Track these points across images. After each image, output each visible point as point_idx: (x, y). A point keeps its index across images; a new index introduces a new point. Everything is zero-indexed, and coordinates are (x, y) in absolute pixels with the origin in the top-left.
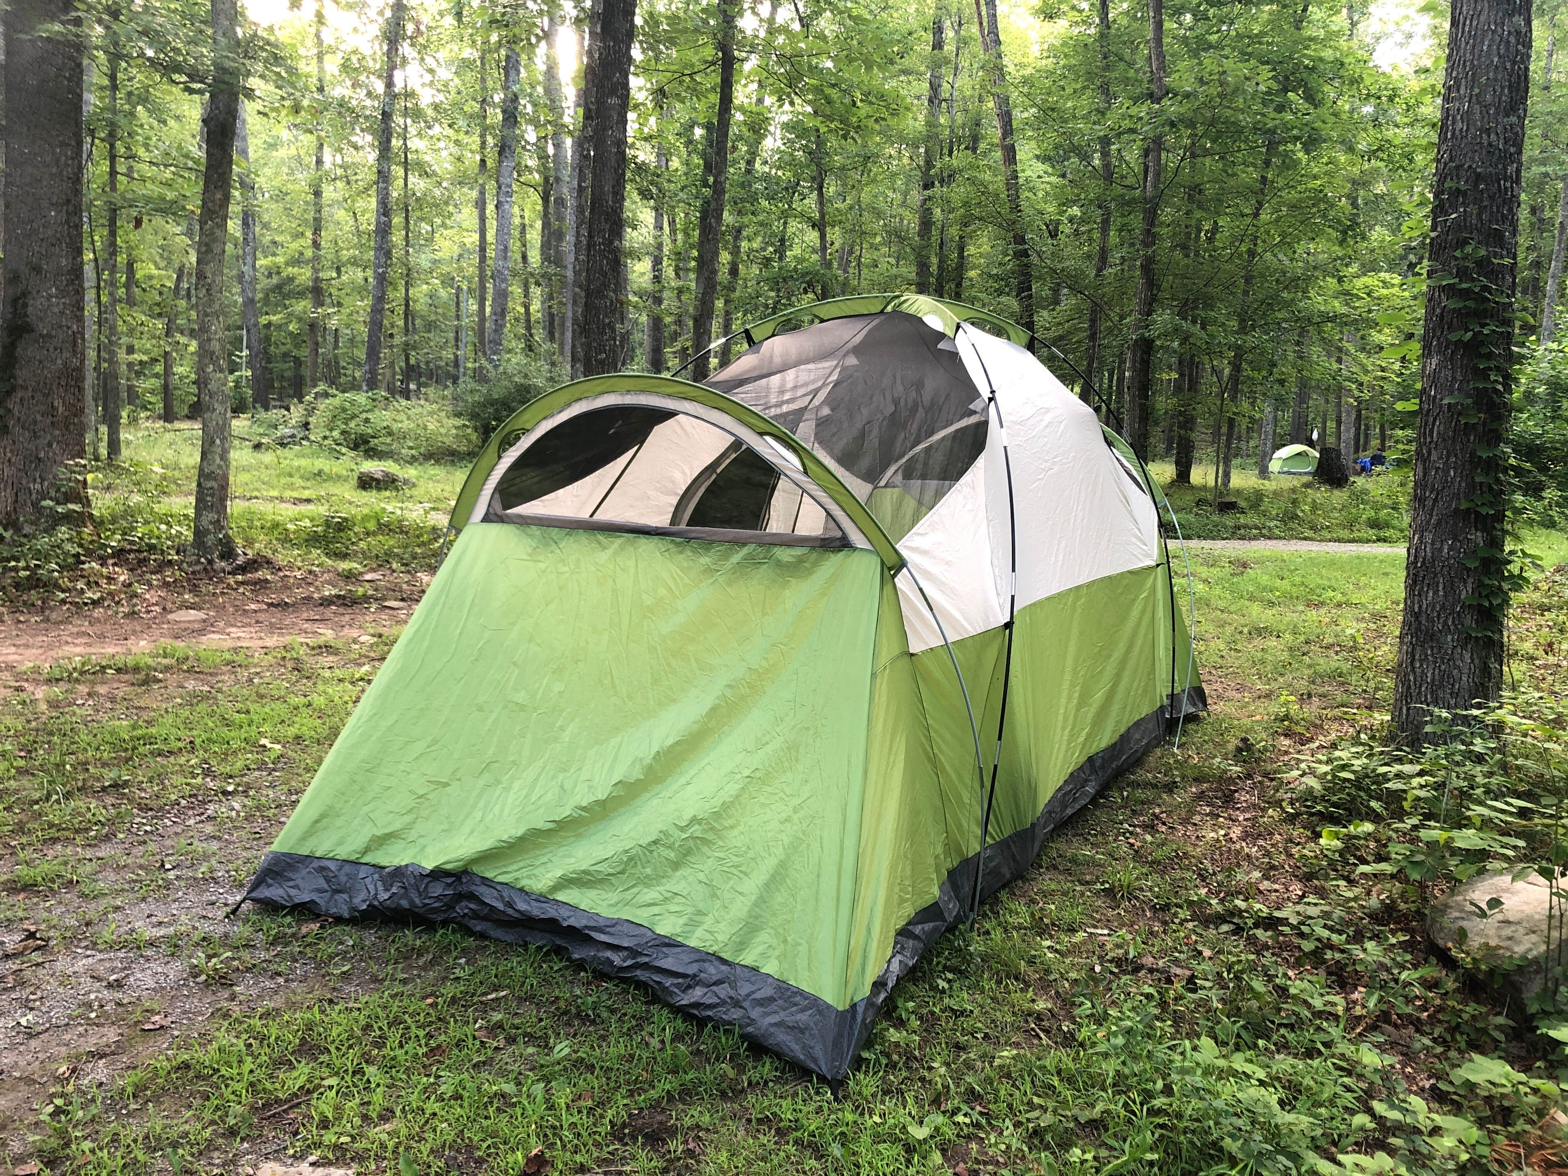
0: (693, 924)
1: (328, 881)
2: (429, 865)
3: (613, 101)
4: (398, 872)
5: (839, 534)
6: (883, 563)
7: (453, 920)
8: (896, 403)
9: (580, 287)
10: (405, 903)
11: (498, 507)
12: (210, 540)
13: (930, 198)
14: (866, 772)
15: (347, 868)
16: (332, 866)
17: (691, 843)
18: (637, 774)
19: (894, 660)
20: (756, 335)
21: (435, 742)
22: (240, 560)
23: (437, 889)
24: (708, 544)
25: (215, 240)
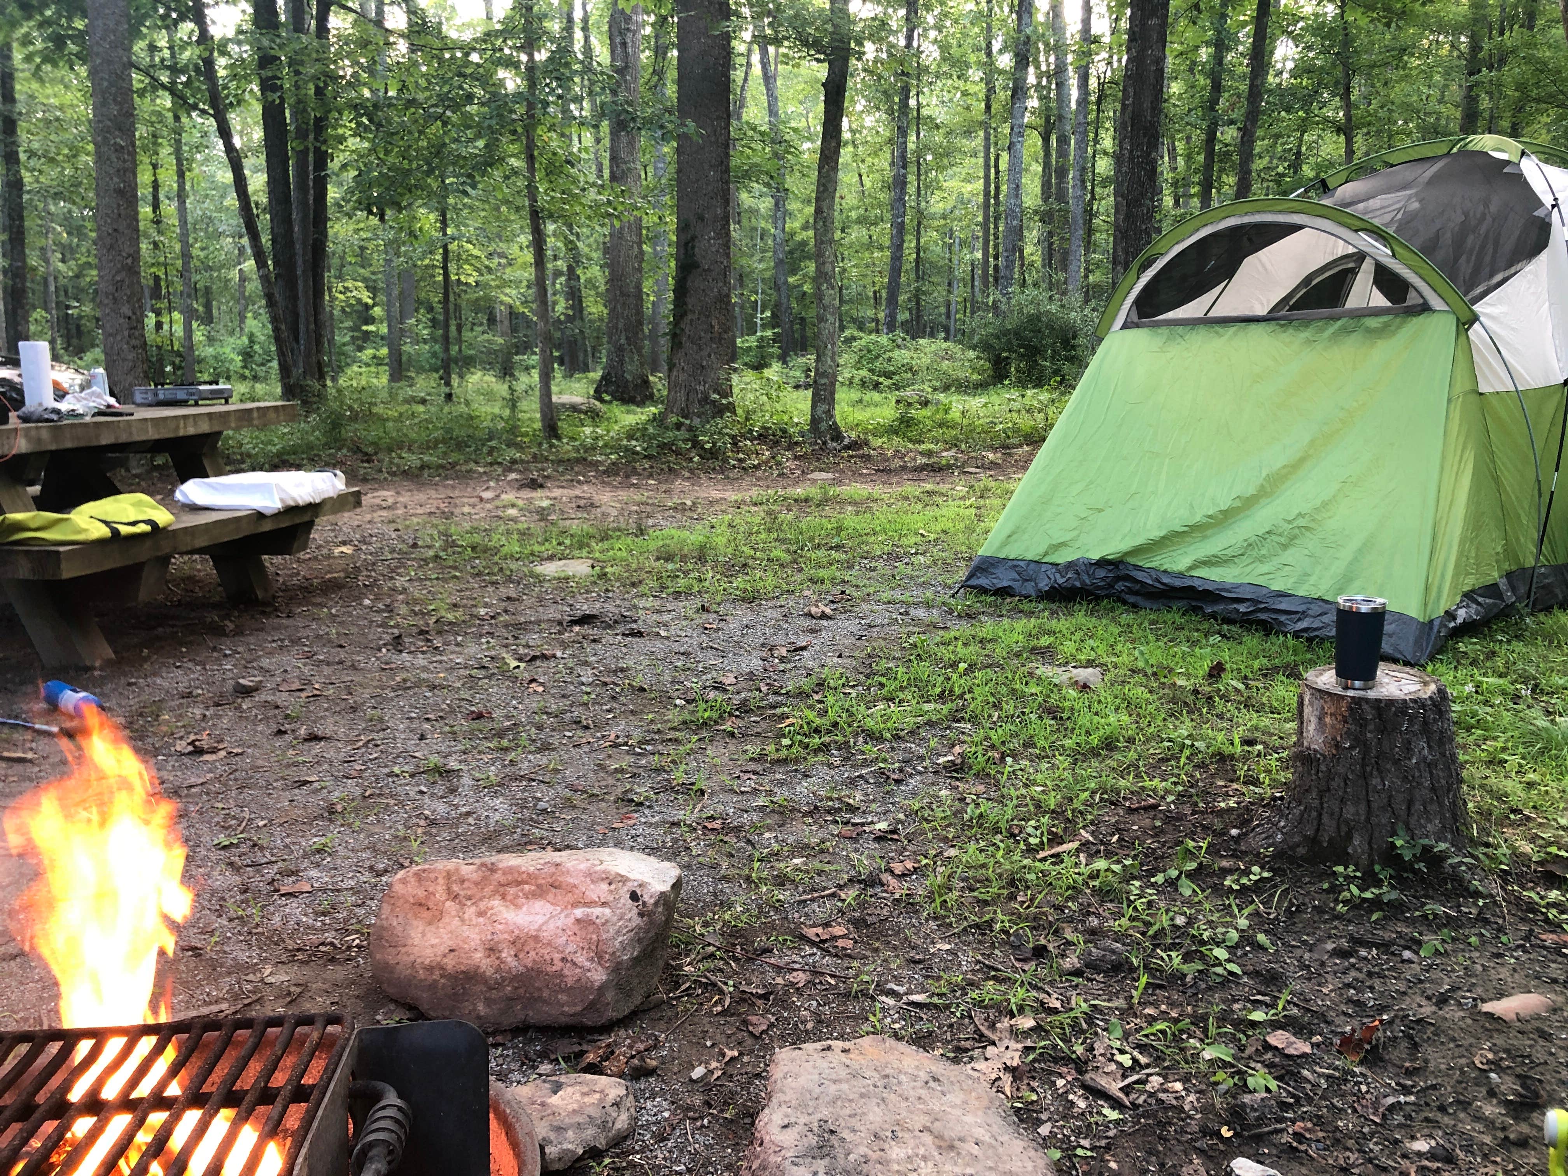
0: (1300, 582)
1: (1019, 574)
2: (1095, 556)
3: (1153, 22)
4: (1070, 565)
5: (1421, 301)
6: (1458, 319)
7: (1113, 595)
8: (1466, 215)
9: (1122, 196)
10: (1078, 584)
11: (1134, 317)
12: (823, 426)
13: (1477, 84)
14: (1442, 468)
15: (1032, 565)
16: (1022, 564)
17: (1297, 531)
18: (1251, 491)
19: (1465, 394)
20: (1331, 184)
21: (1091, 482)
22: (846, 441)
23: (1101, 573)
24: (1306, 323)
25: (830, 181)
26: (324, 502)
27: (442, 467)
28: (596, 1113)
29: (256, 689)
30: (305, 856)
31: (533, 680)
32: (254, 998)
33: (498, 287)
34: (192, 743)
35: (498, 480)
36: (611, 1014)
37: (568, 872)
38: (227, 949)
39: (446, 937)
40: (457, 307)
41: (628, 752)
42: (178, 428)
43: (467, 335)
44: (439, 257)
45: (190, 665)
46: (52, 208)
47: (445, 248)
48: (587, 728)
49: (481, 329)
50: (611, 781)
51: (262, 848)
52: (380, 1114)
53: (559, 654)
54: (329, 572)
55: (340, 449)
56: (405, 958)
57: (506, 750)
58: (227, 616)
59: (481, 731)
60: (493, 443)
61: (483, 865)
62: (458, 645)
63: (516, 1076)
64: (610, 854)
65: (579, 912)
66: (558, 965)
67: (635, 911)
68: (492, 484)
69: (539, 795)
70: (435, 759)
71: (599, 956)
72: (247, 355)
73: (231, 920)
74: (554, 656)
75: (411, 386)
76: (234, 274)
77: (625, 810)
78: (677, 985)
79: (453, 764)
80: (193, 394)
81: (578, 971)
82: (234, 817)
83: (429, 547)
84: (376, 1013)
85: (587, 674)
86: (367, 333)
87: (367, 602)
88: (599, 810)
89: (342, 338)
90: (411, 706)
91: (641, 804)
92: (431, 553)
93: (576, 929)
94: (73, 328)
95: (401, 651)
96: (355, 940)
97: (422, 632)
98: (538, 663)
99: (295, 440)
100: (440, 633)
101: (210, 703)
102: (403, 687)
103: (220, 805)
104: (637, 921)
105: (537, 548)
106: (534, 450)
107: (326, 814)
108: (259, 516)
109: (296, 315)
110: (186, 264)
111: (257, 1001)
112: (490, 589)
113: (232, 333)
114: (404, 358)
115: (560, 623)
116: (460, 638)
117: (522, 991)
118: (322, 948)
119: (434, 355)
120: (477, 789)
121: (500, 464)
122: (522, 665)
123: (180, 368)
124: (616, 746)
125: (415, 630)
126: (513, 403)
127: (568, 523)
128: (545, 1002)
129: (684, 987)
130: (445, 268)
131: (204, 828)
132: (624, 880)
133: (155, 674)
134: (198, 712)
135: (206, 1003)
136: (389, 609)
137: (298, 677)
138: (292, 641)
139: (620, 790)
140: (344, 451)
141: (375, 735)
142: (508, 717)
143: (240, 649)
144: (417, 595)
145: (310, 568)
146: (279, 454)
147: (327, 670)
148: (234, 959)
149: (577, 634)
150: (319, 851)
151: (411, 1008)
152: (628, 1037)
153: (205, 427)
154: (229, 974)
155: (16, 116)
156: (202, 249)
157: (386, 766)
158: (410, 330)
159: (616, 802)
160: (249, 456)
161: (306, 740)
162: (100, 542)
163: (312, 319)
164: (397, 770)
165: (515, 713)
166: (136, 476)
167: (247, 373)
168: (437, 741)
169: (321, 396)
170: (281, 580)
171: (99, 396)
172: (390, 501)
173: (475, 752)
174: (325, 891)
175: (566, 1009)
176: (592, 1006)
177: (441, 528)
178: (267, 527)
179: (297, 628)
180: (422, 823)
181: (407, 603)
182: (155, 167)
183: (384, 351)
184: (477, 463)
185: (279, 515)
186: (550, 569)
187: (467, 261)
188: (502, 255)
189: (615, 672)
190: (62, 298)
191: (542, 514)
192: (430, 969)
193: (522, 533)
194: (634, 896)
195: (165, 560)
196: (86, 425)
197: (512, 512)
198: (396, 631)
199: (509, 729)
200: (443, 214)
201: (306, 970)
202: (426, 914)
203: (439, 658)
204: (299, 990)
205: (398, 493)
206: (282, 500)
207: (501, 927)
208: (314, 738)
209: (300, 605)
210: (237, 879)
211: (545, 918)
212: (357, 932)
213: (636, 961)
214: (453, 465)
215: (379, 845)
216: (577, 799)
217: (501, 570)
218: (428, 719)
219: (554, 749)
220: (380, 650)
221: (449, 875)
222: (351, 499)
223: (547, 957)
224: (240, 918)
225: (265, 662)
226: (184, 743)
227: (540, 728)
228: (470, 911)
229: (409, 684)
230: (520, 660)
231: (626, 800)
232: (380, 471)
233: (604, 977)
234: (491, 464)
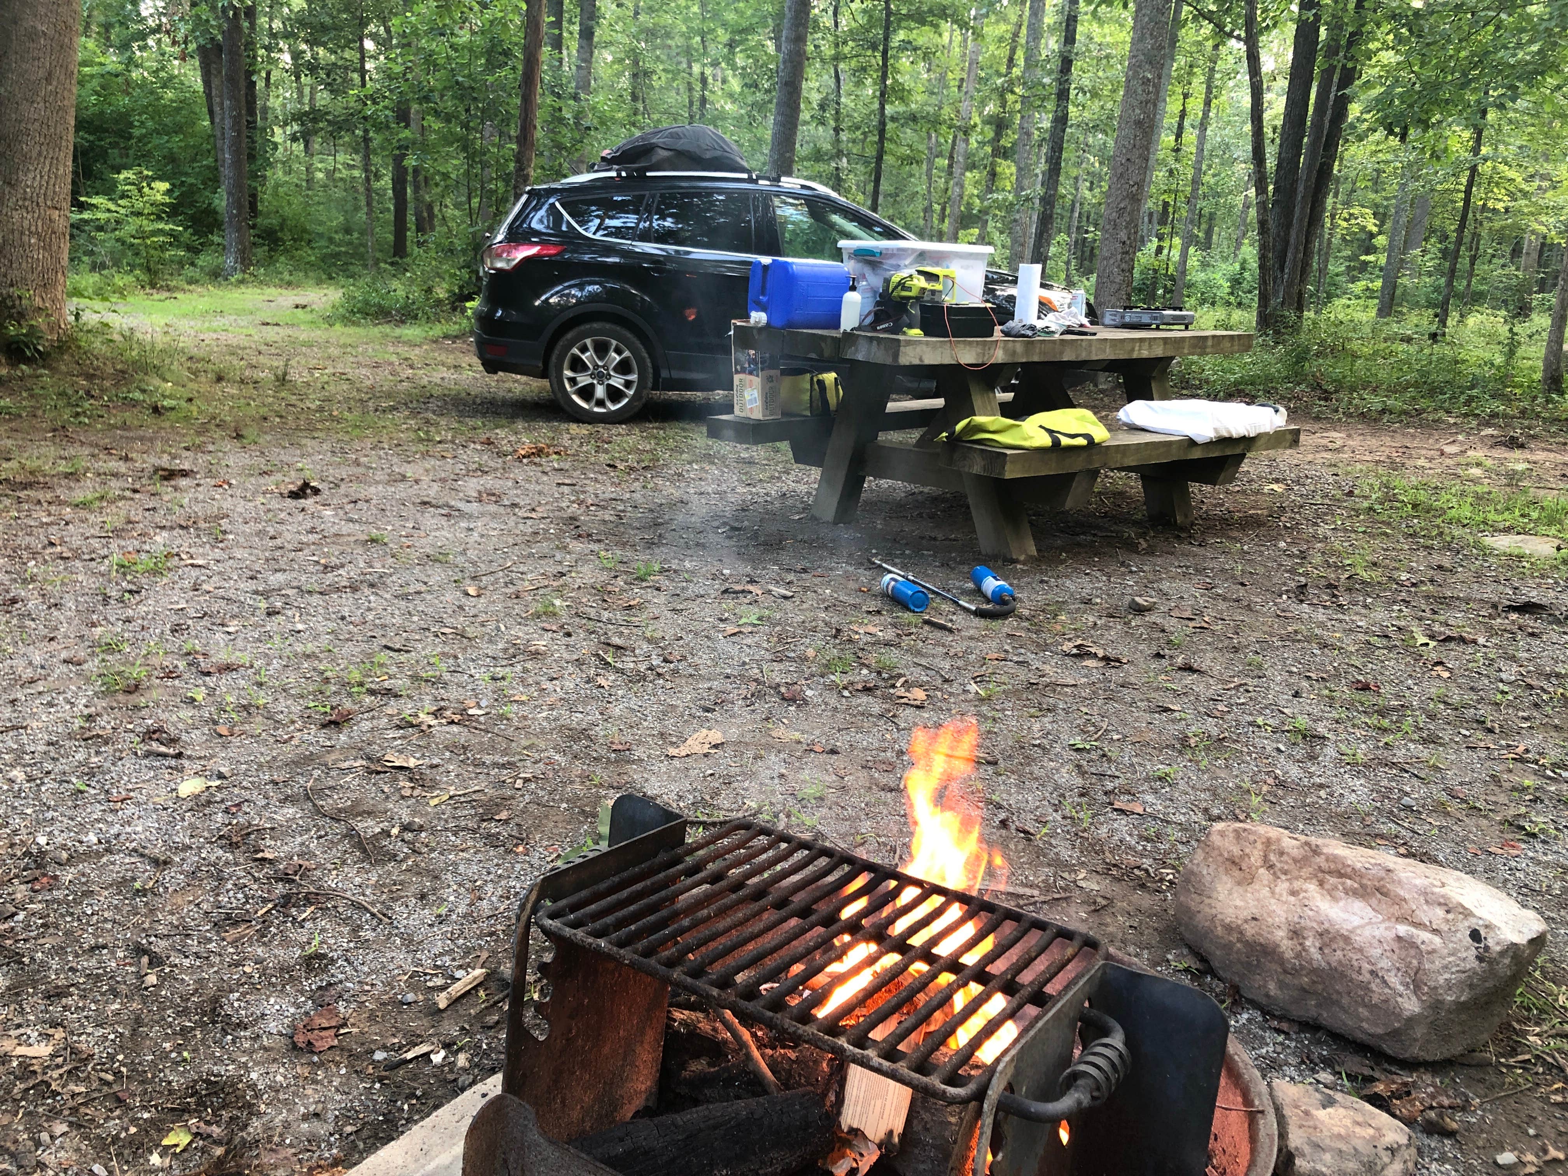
26: (1259, 436)
27: (1405, 413)
28: (1365, 1149)
29: (1149, 609)
30: (1147, 779)
31: (1441, 663)
32: (1063, 895)
33: (1532, 214)
34: (1078, 647)
35: (1469, 434)
36: (1415, 1051)
37: (1400, 882)
38: (1053, 842)
39: (1252, 903)
40: (1476, 236)
41: (1535, 773)
42: (1133, 350)
43: (1481, 268)
44: (1464, 181)
45: (1098, 574)
46: (1091, 140)
47: (1474, 170)
48: (1491, 731)
49: (1502, 261)
50: (1502, 798)
51: (1109, 760)
52: (1099, 1049)
53: (1481, 641)
54: (1253, 508)
55: (1299, 384)
56: (1207, 909)
57: (1385, 730)
58: (1143, 535)
59: (1362, 704)
60: (1474, 392)
61: (1307, 844)
62: (1365, 606)
63: (1291, 1071)
64: (1458, 879)
65: (1403, 929)
66: (1366, 977)
67: (1474, 952)
68: (1460, 437)
69: (1408, 789)
70: (1303, 722)
71: (1416, 984)
72: (1236, 282)
73: (1064, 818)
74: (1475, 642)
75: (1398, 322)
76: (1239, 200)
77: (1510, 836)
78: (1514, 1052)
79: (1321, 729)
80: (1155, 318)
81: (1387, 990)
82: (1094, 725)
83: (1366, 498)
84: (1168, 951)
85: (1510, 672)
86: (1366, 263)
87: (1282, 544)
88: (1478, 826)
89: (1336, 267)
90: (1295, 660)
91: (1534, 836)
92: (1366, 504)
93: (1395, 946)
94: (1087, 250)
95: (1302, 601)
96: (1168, 874)
97: (1330, 586)
98: (1452, 645)
99: (1255, 371)
100: (1349, 590)
101: (1105, 613)
102: (1291, 638)
103: (1085, 710)
104: (1472, 963)
105: (1492, 516)
106: (1525, 404)
107: (1178, 746)
108: (1191, 443)
109: (1287, 242)
110: (1195, 190)
111: (1066, 899)
112: (1422, 553)
113: (1225, 259)
114: (1398, 292)
115: (1495, 606)
116: (1369, 600)
117: (1320, 987)
118: (1136, 871)
119: (1437, 289)
120: (1339, 762)
121: (1477, 416)
122: (1432, 644)
123: (1171, 291)
124: (1520, 760)
125: (1323, 582)
126: (1512, 348)
127: (1542, 492)
128: (1342, 1008)
129: (1520, 1058)
130: (1468, 192)
131: (1066, 726)
132: (1467, 913)
133: (1067, 577)
134: (1091, 619)
135: (1023, 885)
136: (1303, 555)
137: (1192, 606)
138: (1196, 570)
139: (1512, 812)
140: (1303, 386)
141: (1249, 681)
142: (1398, 696)
143: (1145, 568)
144: (1337, 545)
145: (1235, 501)
146: (1236, 383)
147: (1222, 605)
148: (1057, 854)
149: (1513, 622)
150: (1160, 779)
151: (1203, 959)
152: (1434, 1085)
153: (1158, 352)
154: (1049, 865)
155: (1073, 57)
156: (1214, 176)
157: (1251, 714)
158: (1411, 262)
159: (1501, 823)
160: (1207, 381)
161: (1180, 669)
162: (1041, 451)
163: (1301, 248)
164: (1260, 721)
165: (1407, 693)
166: (1102, 391)
167: (1232, 299)
168: (1311, 703)
169: (1296, 329)
170: (1204, 508)
171: (1075, 316)
172: (1339, 443)
173: (1349, 724)
174: (1155, 818)
175: (1365, 1025)
176: (1395, 1034)
177: (1384, 479)
178: (1196, 454)
179: (1205, 558)
180: (1270, 781)
181: (1323, 553)
182: (1186, 96)
183: (1379, 283)
184: (1448, 412)
185: (1210, 444)
186: (1503, 543)
187: (1497, 184)
188: (1543, 177)
189: (1548, 677)
190: (1084, 223)
191: (1513, 478)
192: (1229, 928)
193: (1478, 497)
194: (1475, 935)
195: (1095, 473)
196: (1054, 342)
197: (1476, 472)
198: (1303, 579)
199: (1394, 709)
200: (1479, 133)
201: (1116, 887)
202: (1237, 873)
203: (1340, 616)
204: (1104, 902)
205: (1349, 436)
206: (1216, 430)
207: (1311, 913)
208: (1188, 669)
209: (1216, 535)
210: (1079, 781)
211: (1362, 922)
212: (1174, 867)
213: (1461, 1007)
214: (1419, 412)
215: (1220, 791)
216: (1453, 807)
217: (1441, 534)
218: (1309, 678)
219: (1441, 745)
220: (1280, 596)
221: (1268, 842)
222: (1289, 437)
223: (1355, 964)
224: (1072, 818)
225: (1165, 586)
226: (1071, 645)
227: (1432, 717)
228: (1283, 886)
229: (1299, 637)
230: (1432, 637)
231: (1514, 825)
232: (1337, 411)
233: (1417, 1010)
234: (1466, 415)
